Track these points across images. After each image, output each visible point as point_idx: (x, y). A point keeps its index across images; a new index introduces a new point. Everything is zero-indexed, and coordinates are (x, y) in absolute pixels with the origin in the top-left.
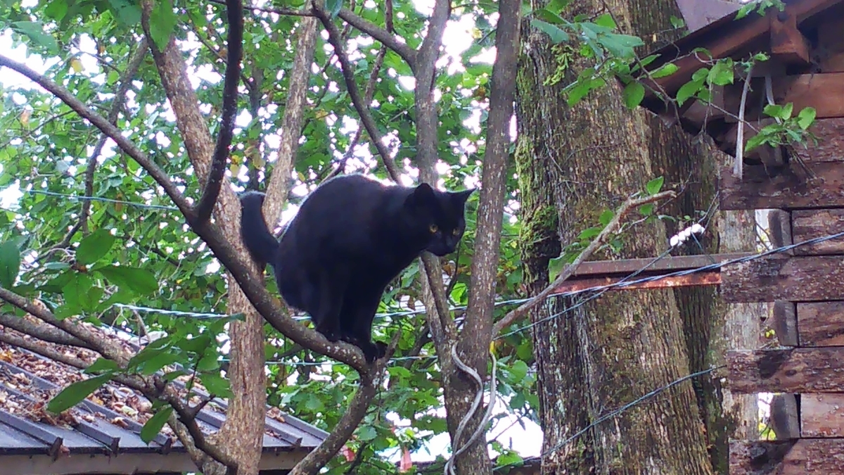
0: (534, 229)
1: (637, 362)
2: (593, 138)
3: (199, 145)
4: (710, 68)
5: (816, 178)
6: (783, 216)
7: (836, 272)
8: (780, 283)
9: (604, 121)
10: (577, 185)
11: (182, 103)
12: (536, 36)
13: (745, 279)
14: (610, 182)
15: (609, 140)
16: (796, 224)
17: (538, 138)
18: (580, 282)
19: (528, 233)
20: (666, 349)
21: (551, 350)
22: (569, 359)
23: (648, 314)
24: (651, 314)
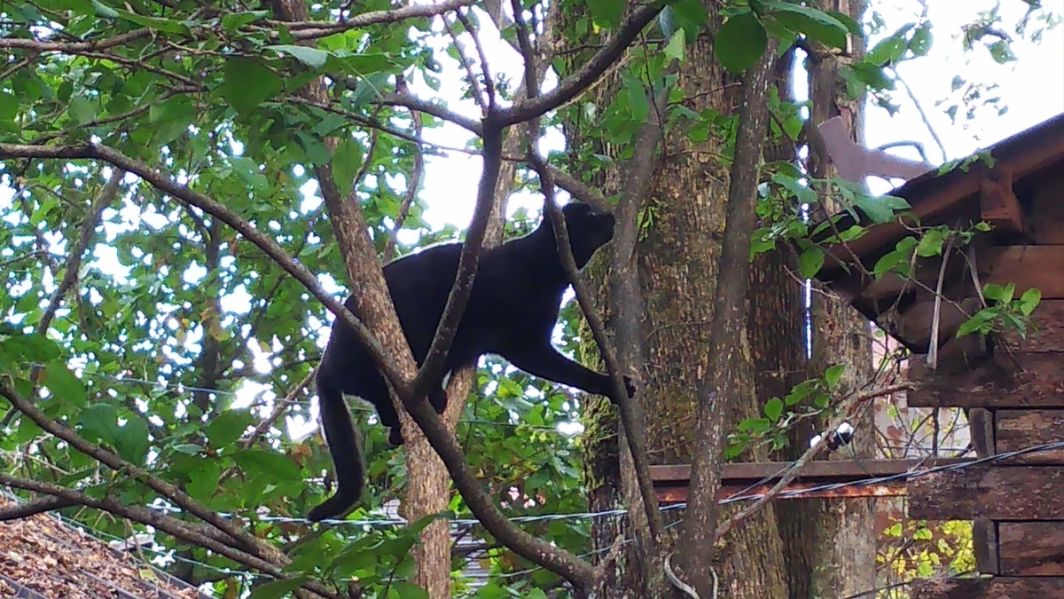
0: (601, 422)
1: (727, 591)
2: (681, 312)
3: (378, 310)
4: (918, 237)
5: (1026, 371)
6: (987, 415)
7: (1049, 486)
8: (979, 497)
9: (695, 292)
10: (659, 369)
11: (360, 260)
12: (614, 184)
13: (937, 491)
14: (700, 367)
15: (701, 316)
16: (1000, 426)
17: (609, 311)
18: (675, 490)
19: (594, 427)
20: (763, 576)
21: (618, 573)
22: (640, 584)
23: (742, 532)
24: (745, 533)
